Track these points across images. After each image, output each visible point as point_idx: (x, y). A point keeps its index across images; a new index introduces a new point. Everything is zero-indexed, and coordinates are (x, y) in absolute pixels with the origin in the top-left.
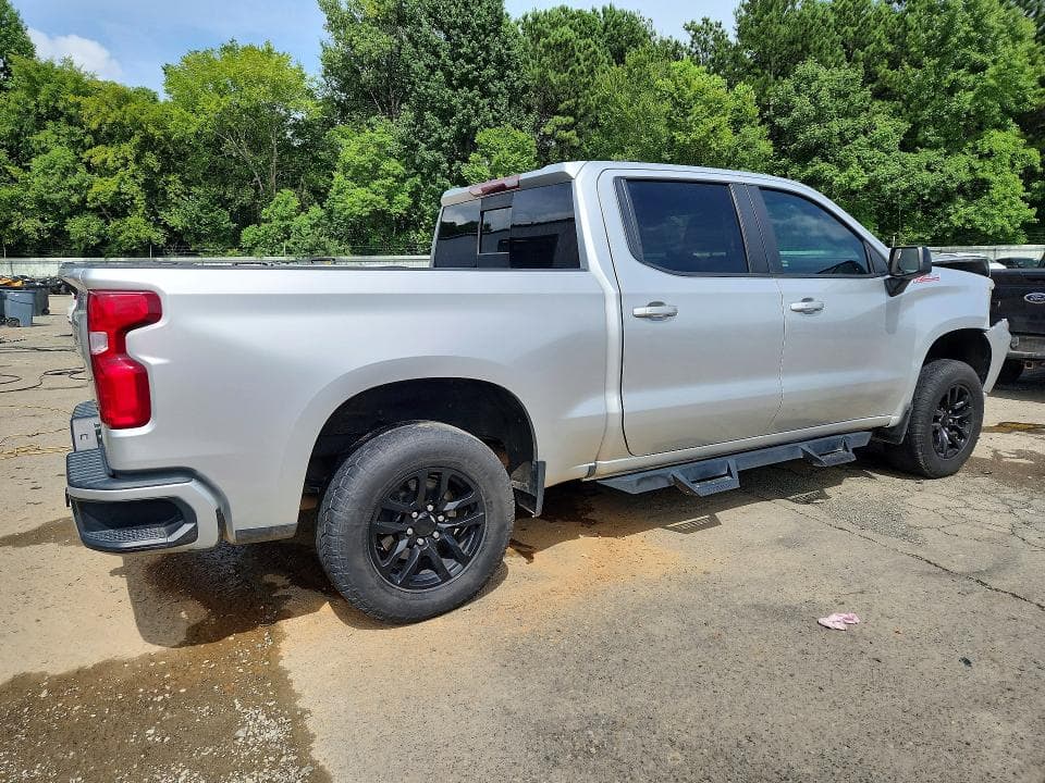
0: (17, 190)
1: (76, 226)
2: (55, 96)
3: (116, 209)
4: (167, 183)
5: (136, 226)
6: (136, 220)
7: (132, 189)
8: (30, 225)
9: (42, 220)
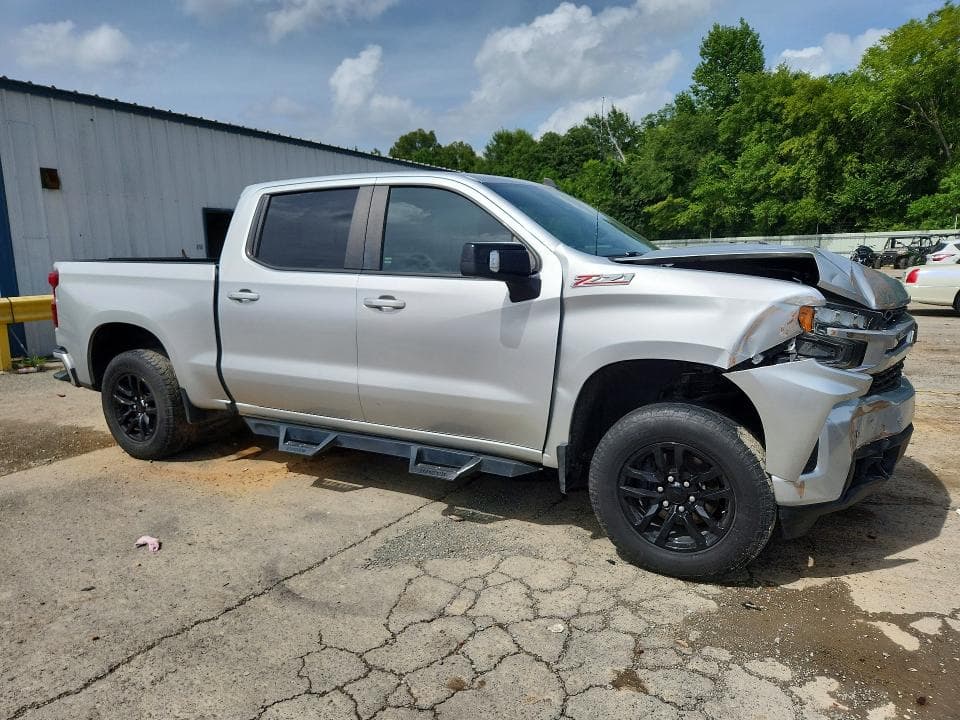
0: (723, 184)
1: (758, 210)
2: (766, 99)
3: (795, 192)
4: (845, 163)
5: (807, 207)
6: (807, 201)
7: (809, 173)
8: (727, 211)
9: (737, 206)
